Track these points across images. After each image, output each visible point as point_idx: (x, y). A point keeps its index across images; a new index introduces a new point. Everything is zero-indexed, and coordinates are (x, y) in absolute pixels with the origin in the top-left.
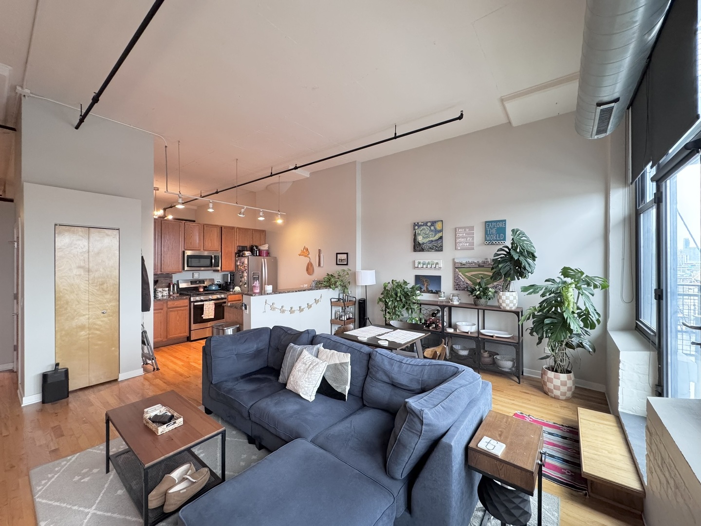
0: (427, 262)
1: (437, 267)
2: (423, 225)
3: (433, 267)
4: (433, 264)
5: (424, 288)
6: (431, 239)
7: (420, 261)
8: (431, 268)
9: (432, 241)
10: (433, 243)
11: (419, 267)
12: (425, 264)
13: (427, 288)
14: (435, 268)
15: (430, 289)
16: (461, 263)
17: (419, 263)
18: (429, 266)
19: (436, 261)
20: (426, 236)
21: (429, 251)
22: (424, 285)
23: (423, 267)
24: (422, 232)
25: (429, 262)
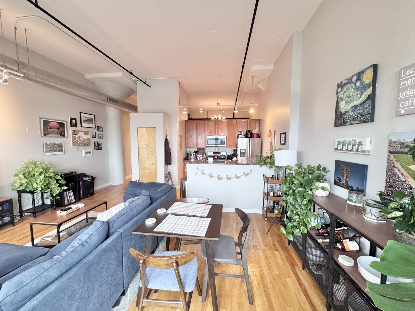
0: (347, 140)
1: (360, 150)
2: (348, 83)
3: (354, 150)
4: (355, 145)
5: (343, 182)
6: (356, 103)
7: (340, 140)
8: (352, 150)
9: (356, 106)
10: (358, 109)
11: (339, 148)
12: (345, 145)
13: (347, 182)
14: (357, 150)
15: (350, 184)
16: (402, 144)
17: (339, 143)
18: (350, 148)
19: (359, 140)
20: (350, 99)
21: (351, 124)
22: (343, 176)
23: (342, 149)
24: (345, 94)
25: (350, 141)
